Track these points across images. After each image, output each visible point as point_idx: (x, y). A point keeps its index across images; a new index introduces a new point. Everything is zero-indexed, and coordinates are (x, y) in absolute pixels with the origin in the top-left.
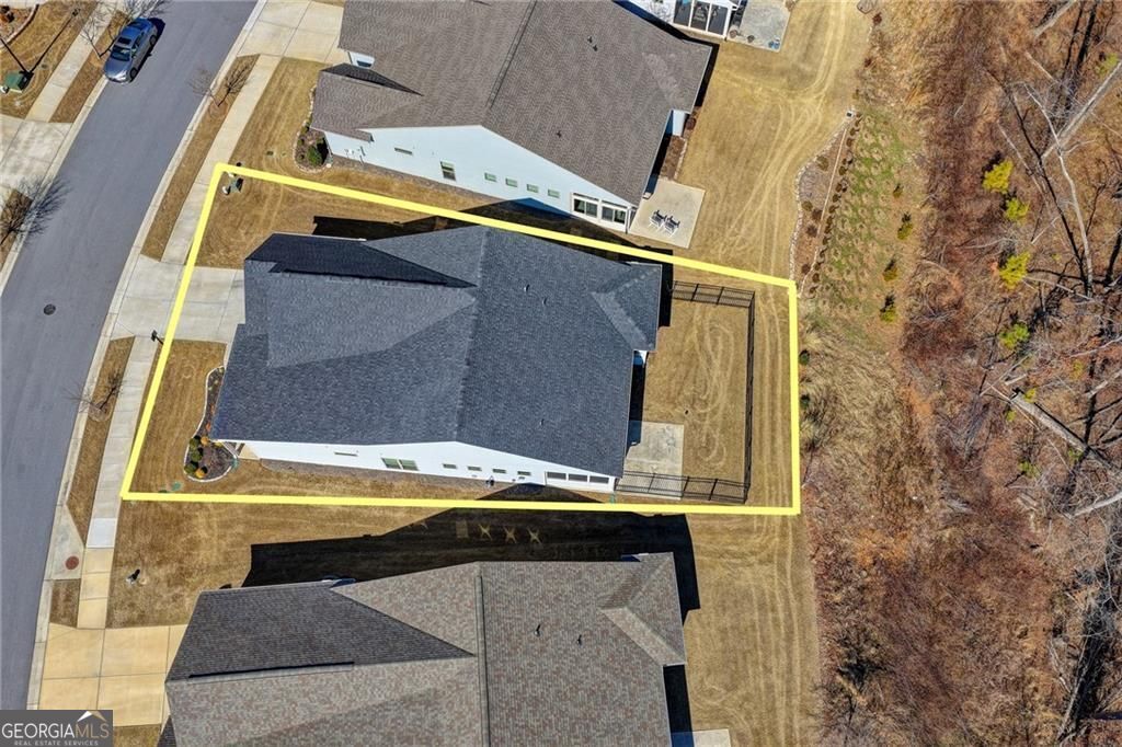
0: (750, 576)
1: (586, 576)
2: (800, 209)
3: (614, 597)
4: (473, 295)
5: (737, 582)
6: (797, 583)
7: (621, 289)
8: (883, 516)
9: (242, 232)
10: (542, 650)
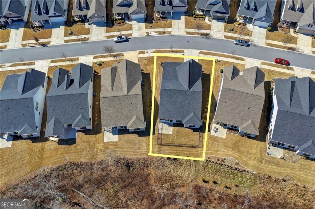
0: (144, 146)
1: (141, 112)
2: (224, 158)
3: (138, 117)
4: (188, 89)
5: (143, 143)
6: (143, 154)
7: (195, 117)
8: (159, 177)
9: (206, 64)
10: (128, 104)
